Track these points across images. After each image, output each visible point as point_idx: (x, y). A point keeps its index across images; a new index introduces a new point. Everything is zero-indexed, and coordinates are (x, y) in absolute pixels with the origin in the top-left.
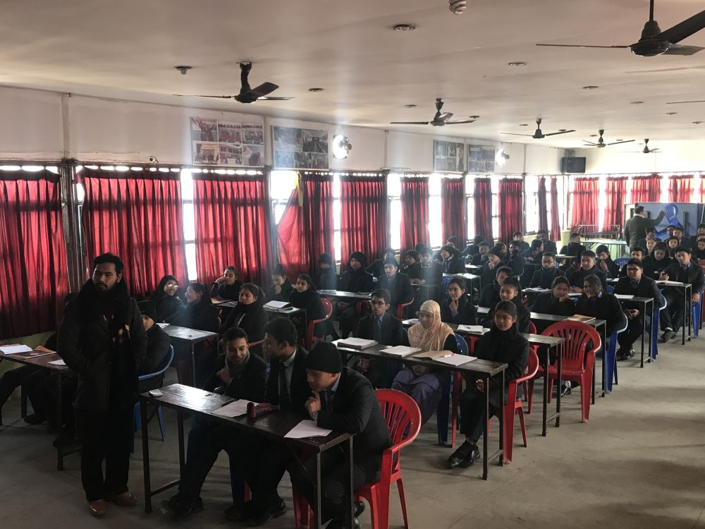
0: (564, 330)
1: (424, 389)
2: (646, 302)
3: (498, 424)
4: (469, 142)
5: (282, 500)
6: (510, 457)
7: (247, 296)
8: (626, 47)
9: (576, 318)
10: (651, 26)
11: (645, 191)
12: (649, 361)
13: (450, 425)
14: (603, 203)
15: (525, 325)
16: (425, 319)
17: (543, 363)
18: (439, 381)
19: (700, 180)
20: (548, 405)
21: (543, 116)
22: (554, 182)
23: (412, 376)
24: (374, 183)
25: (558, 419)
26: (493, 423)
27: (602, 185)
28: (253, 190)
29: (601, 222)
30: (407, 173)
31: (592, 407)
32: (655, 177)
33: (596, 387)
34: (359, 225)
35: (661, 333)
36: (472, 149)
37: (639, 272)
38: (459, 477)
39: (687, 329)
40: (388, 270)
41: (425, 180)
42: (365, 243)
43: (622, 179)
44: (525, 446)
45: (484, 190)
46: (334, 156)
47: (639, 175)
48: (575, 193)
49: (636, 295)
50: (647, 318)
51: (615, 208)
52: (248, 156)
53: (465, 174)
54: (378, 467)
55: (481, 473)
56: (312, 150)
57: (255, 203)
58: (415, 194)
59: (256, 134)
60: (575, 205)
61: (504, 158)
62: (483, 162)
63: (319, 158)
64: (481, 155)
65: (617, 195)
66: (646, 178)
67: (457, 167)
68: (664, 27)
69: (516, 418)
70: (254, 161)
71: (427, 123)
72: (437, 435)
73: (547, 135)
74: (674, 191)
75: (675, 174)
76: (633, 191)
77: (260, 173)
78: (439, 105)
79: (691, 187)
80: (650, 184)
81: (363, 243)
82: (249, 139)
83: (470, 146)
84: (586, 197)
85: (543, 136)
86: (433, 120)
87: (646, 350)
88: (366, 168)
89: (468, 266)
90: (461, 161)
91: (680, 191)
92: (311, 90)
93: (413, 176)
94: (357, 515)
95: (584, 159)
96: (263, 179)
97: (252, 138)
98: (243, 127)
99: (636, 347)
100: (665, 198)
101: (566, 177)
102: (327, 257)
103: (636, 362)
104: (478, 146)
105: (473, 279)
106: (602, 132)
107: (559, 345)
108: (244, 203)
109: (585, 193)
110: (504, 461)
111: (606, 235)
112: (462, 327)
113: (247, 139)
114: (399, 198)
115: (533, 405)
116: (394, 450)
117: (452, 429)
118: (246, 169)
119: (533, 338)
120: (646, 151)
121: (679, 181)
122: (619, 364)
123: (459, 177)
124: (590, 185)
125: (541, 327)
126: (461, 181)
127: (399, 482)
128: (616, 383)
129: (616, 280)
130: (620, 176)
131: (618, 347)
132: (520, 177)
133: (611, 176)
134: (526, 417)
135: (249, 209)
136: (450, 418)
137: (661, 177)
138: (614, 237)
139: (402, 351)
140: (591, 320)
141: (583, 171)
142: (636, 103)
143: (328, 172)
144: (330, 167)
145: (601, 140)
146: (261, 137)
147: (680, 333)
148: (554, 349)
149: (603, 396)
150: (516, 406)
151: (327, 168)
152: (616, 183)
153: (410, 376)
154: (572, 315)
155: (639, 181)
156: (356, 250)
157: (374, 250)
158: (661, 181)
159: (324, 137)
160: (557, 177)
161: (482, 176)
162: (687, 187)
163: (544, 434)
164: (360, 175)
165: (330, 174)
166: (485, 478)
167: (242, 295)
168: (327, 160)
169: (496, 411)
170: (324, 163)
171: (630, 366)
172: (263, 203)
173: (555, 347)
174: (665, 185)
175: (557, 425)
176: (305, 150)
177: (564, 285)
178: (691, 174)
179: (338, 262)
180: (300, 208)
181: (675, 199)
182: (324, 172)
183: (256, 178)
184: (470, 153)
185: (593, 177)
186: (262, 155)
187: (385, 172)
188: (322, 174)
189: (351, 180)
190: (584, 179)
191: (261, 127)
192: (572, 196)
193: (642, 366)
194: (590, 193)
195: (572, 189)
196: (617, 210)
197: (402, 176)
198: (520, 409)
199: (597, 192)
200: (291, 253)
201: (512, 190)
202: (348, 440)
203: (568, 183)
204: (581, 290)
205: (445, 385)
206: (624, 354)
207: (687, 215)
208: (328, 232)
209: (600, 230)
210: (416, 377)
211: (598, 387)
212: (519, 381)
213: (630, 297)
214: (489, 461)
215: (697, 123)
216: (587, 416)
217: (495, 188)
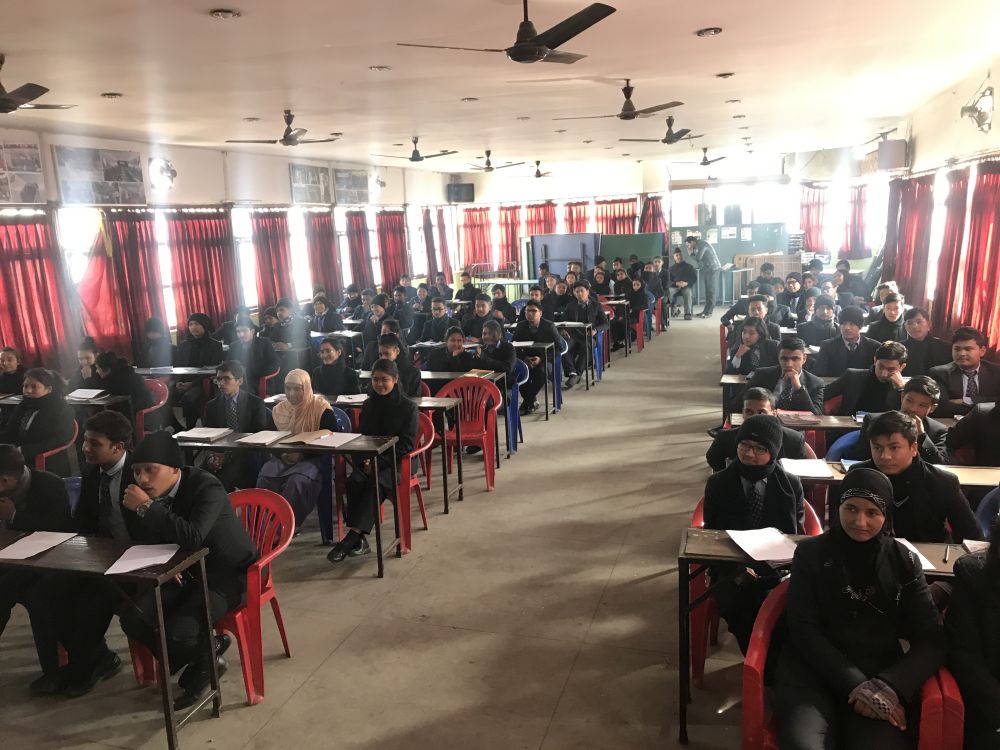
0: (461, 389)
1: (298, 481)
2: (547, 347)
3: (392, 508)
4: (334, 165)
5: (115, 654)
6: (408, 545)
7: (34, 387)
8: (500, 51)
9: (473, 374)
10: (526, 27)
11: (540, 222)
12: (554, 412)
13: (335, 518)
14: (496, 237)
15: (417, 388)
16: (292, 393)
17: (439, 428)
18: (318, 467)
19: (596, 206)
20: (449, 477)
21: (419, 134)
22: (440, 213)
23: (282, 466)
24: (213, 221)
25: (461, 491)
26: (387, 507)
27: (494, 217)
28: (33, 239)
29: (496, 259)
30: (257, 206)
31: (496, 471)
32: (549, 204)
33: (500, 448)
34: (197, 278)
35: (565, 379)
36: (340, 175)
37: (538, 315)
38: (349, 580)
39: (590, 372)
40: (242, 334)
41: (283, 215)
42: (209, 300)
43: (514, 209)
44: (426, 528)
45: (358, 227)
46: (153, 186)
47: (532, 203)
48: (465, 226)
49: (536, 341)
50: (548, 365)
51: (510, 242)
52: (20, 189)
53: (332, 206)
54: (241, 588)
55: (376, 570)
56: (119, 178)
57: (37, 254)
58: (271, 233)
59: (29, 158)
60: (467, 241)
61: (379, 186)
62: (355, 191)
63: (131, 189)
64: (351, 183)
65: (511, 227)
66: (541, 206)
67: (322, 198)
68: (540, 28)
69: (413, 498)
70: (29, 195)
71: (275, 142)
72: (319, 534)
73: (427, 157)
74: (570, 220)
75: (570, 201)
76: (527, 222)
77: (40, 212)
78: (289, 119)
79: (587, 216)
80: (544, 215)
81: (206, 300)
82: (16, 164)
83: (336, 171)
84: (477, 230)
85: (421, 159)
86: (282, 138)
87: (550, 401)
88: (201, 201)
89: (347, 321)
90: (327, 189)
91: (576, 222)
92: (104, 95)
93: (266, 210)
94: (220, 653)
95: (472, 186)
96: (47, 221)
97: (22, 163)
98: (7, 147)
99: (540, 399)
100: (561, 228)
101: (453, 207)
102: (155, 324)
103: (541, 415)
104: (346, 171)
105: (354, 337)
106: (488, 153)
107: (456, 407)
108: (20, 256)
109: (476, 227)
110: (402, 551)
111: (502, 273)
112: (342, 399)
113: (14, 165)
114: (251, 239)
115: (432, 479)
116: (262, 564)
117: (338, 522)
118: (19, 207)
119: (427, 402)
120: (538, 174)
121: (574, 209)
122: (523, 419)
123: (326, 210)
124: (481, 216)
125: (435, 387)
126: (329, 215)
127: (274, 601)
128: (522, 441)
129: (515, 325)
130: (513, 205)
131: (521, 400)
132: (401, 210)
133: (504, 205)
134: (424, 495)
135: (29, 263)
136: (334, 510)
137: (556, 205)
138: (511, 276)
139: (265, 438)
140: (489, 374)
141: (472, 199)
142: (522, 118)
143: (146, 208)
144: (148, 201)
145: (488, 163)
146: (37, 162)
147: (584, 377)
148: (452, 413)
149: (508, 457)
150: (411, 485)
151: (145, 202)
152: (509, 213)
153: (279, 468)
154: (468, 371)
155: (534, 210)
156: (196, 311)
157: (222, 309)
158: (556, 208)
159: (135, 160)
160: (443, 208)
161: (355, 208)
162: (582, 215)
163: (446, 512)
164: (192, 211)
165: (149, 210)
166: (380, 575)
167: (27, 386)
168: (143, 191)
169: (388, 493)
170: (137, 195)
171: (536, 420)
172: (48, 253)
173: (452, 409)
174: (560, 213)
175: (461, 498)
176: (108, 178)
177: (457, 336)
178: (585, 200)
179: (173, 328)
180: (109, 259)
181: (571, 230)
182: (140, 208)
183: (34, 220)
184: (337, 179)
185: (484, 206)
186: (41, 187)
187: (228, 206)
188: (138, 211)
189: (182, 219)
190: (475, 210)
191: (36, 148)
192: (462, 230)
193: (547, 419)
194: (481, 226)
195: (462, 222)
196: (512, 246)
197: (252, 211)
198: (417, 487)
199: (488, 224)
200: (102, 323)
201: (393, 225)
202: (199, 562)
203: (456, 214)
204: (477, 340)
205: (324, 472)
206: (528, 408)
207: (584, 246)
208: (153, 289)
209: (496, 269)
210: (288, 467)
211: (503, 448)
212: (412, 455)
213: (530, 344)
214: (384, 555)
215: (588, 142)
216: (492, 484)
217: (372, 224)
